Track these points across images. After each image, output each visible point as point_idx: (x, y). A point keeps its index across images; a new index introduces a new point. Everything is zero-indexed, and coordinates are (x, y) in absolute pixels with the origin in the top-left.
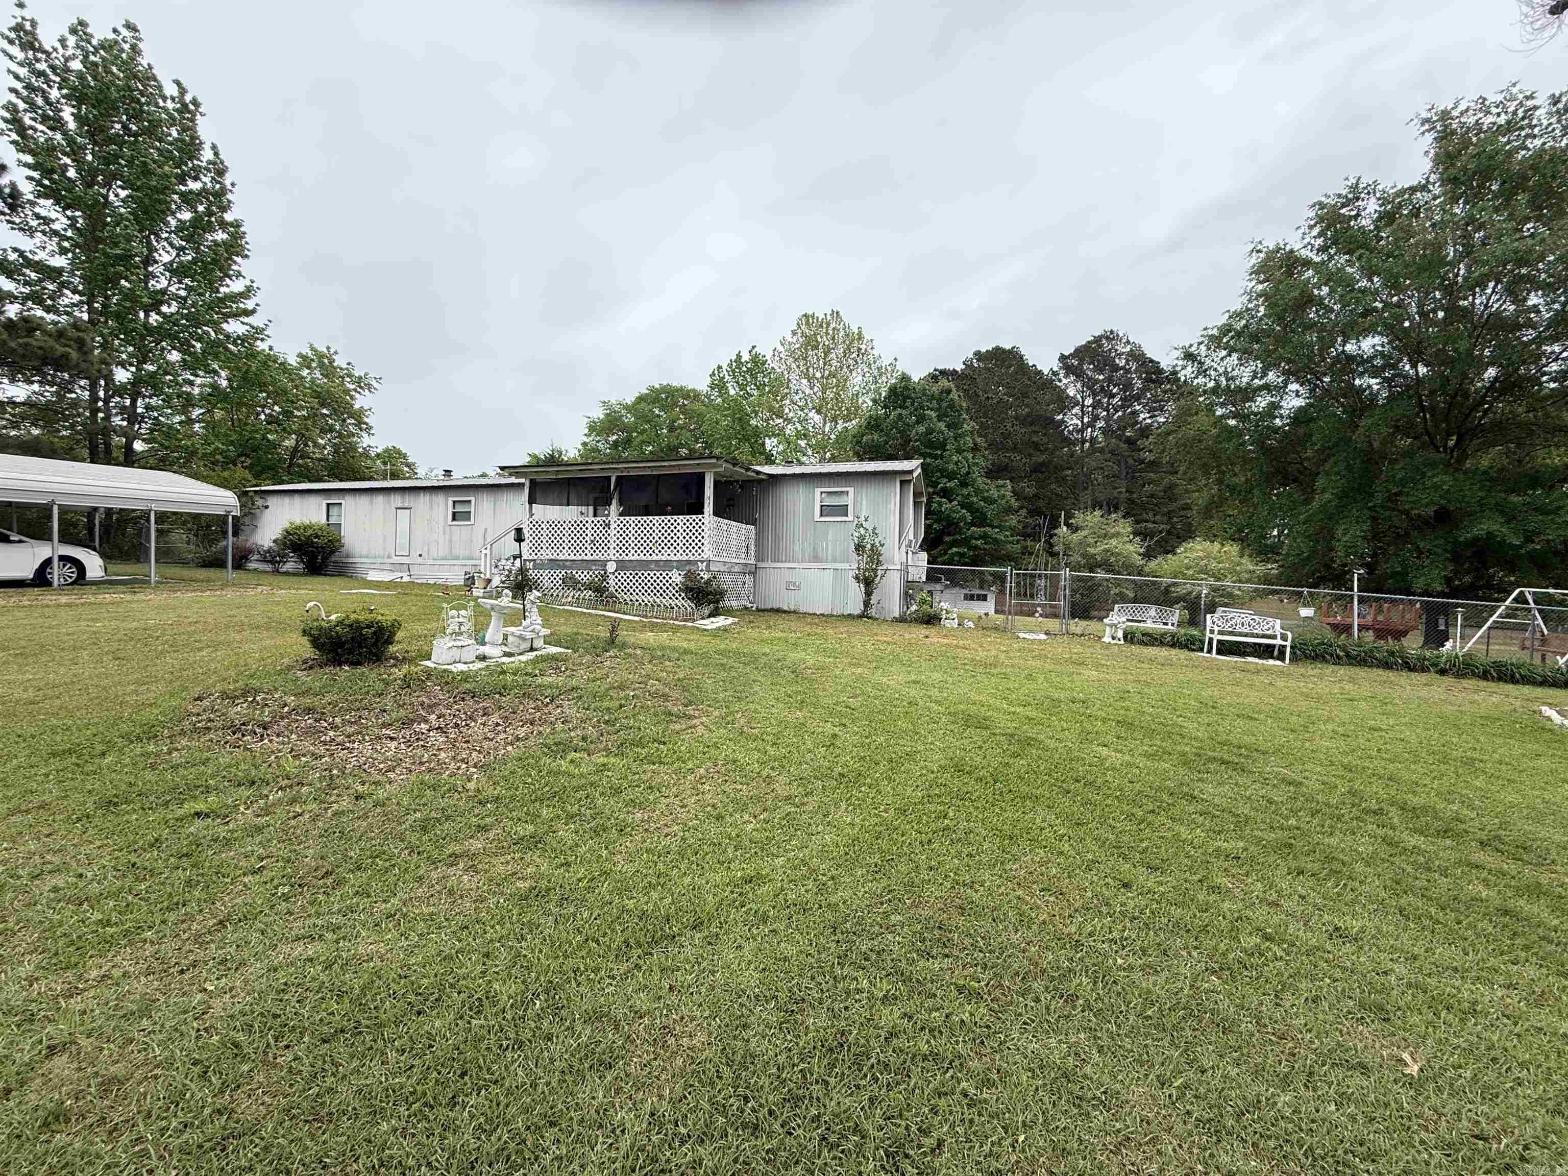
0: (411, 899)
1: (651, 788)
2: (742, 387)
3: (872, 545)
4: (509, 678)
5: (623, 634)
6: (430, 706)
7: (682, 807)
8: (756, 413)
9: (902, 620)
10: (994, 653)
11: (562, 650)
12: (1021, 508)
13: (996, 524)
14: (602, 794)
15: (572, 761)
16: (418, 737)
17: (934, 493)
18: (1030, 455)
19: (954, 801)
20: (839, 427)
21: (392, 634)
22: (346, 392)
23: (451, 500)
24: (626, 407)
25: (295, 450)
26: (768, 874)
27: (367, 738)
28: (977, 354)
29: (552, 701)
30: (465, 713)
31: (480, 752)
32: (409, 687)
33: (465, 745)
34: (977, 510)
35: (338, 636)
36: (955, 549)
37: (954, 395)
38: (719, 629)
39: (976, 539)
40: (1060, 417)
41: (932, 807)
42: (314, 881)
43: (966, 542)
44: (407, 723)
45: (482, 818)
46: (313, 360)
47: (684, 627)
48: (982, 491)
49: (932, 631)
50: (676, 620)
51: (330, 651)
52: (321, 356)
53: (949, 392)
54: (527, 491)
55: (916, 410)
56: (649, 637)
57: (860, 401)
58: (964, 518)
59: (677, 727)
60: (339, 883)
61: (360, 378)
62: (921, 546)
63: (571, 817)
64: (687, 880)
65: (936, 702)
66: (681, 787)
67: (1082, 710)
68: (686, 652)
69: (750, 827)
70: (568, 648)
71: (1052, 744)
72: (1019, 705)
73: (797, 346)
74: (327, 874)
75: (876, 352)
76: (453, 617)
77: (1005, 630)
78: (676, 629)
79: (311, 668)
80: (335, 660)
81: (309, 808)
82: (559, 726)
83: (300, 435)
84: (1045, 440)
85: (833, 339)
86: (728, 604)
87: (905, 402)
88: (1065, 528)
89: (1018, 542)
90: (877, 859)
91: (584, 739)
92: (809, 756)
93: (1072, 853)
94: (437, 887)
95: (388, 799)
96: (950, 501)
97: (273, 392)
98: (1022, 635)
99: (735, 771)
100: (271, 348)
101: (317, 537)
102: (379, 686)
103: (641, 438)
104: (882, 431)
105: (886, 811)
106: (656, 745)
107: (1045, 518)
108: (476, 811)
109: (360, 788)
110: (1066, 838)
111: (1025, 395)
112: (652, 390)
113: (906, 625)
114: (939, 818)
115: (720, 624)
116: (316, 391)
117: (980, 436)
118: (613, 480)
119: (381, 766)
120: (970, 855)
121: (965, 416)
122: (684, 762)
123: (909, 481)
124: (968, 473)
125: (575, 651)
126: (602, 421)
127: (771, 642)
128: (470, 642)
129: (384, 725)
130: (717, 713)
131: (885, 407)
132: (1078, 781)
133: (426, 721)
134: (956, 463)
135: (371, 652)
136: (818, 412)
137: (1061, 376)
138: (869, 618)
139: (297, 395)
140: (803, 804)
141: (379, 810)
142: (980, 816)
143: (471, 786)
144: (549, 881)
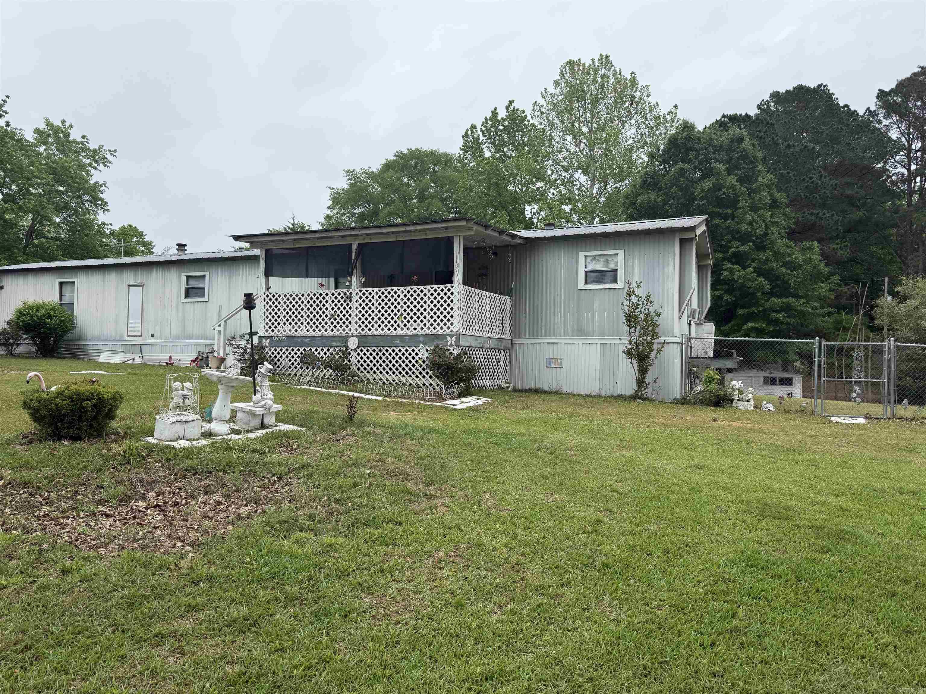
0: (111, 678)
1: (382, 571)
2: (498, 148)
3: (647, 315)
4: (235, 455)
5: (362, 413)
6: (149, 483)
7: (416, 593)
8: (514, 176)
9: (684, 401)
10: (799, 437)
11: (295, 428)
12: (832, 274)
13: (801, 293)
14: (327, 576)
15: (296, 541)
16: (136, 514)
17: (724, 259)
18: (843, 211)
19: (745, 599)
20: (610, 188)
21: (114, 408)
22: (82, 167)
23: (184, 276)
24: (372, 175)
25: (32, 228)
26: (512, 672)
27: (82, 514)
28: (775, 95)
29: (280, 479)
30: (186, 491)
31: (197, 530)
32: (128, 463)
33: (183, 524)
34: (778, 278)
35: (58, 409)
36: (751, 325)
37: (747, 144)
38: (469, 409)
39: (777, 312)
40: (881, 165)
41: (718, 605)
42: (13, 655)
43: (764, 315)
44: (124, 500)
45: (194, 598)
46: (49, 135)
47: (431, 407)
48: (783, 255)
49: (721, 414)
50: (423, 399)
51: (50, 425)
52: (56, 130)
53: (740, 140)
54: (262, 262)
55: (701, 163)
56: (392, 417)
57: (635, 157)
58: (760, 287)
59: (416, 507)
60: (37, 658)
61: (95, 151)
62: (705, 318)
63: (290, 600)
64: (417, 674)
65: (725, 489)
66: (417, 572)
67: (913, 502)
68: (431, 431)
69: (494, 618)
70: (301, 426)
71: (873, 539)
72: (829, 494)
73: (560, 98)
74: (27, 648)
75: (652, 100)
76: (176, 390)
77: (813, 413)
78: (420, 409)
79: (31, 442)
80: (55, 435)
81: (14, 580)
82: (286, 504)
83: (36, 213)
84: (862, 192)
85: (602, 87)
86: (481, 383)
87: (687, 155)
88: (889, 298)
89: (829, 314)
90: (647, 660)
91: (312, 518)
92: (567, 543)
93: (901, 665)
94: (139, 667)
95: (95, 574)
96: (744, 268)
97: (11, 170)
98: (834, 419)
99: (478, 556)
100: (8, 124)
101: (50, 317)
102: (98, 461)
103: (388, 209)
104: (660, 189)
105: (659, 607)
106: (391, 525)
107: (864, 285)
108: (188, 590)
109: (68, 563)
110: (891, 647)
111: (835, 140)
112: (400, 156)
113: (690, 408)
114: (726, 618)
115: (471, 404)
116: (50, 167)
117: (779, 190)
118: (354, 247)
119: (94, 542)
120: (764, 662)
121: (760, 168)
122: (421, 544)
123: (691, 240)
124: (766, 234)
125: (309, 428)
126: (346, 192)
127: (527, 422)
128: (195, 417)
129: (101, 502)
130: (462, 493)
131: (664, 162)
132: (906, 582)
133: (144, 498)
134: (751, 223)
135: (91, 426)
136: (585, 172)
137: (881, 116)
138: (644, 399)
139: (32, 172)
140: (558, 595)
141: (85, 585)
142: (779, 618)
143: (184, 564)
144: (261, 667)
